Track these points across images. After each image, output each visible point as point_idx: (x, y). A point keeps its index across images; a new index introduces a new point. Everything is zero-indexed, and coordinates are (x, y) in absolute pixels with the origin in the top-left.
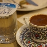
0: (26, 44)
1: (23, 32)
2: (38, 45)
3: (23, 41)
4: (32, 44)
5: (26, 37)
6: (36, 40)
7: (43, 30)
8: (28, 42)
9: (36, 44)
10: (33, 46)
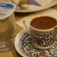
0: (26, 52)
1: (23, 38)
2: (40, 53)
3: (23, 48)
4: (33, 51)
5: (26, 43)
6: (39, 47)
7: (46, 34)
8: (29, 49)
9: (38, 51)
10: (35, 54)
